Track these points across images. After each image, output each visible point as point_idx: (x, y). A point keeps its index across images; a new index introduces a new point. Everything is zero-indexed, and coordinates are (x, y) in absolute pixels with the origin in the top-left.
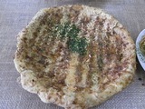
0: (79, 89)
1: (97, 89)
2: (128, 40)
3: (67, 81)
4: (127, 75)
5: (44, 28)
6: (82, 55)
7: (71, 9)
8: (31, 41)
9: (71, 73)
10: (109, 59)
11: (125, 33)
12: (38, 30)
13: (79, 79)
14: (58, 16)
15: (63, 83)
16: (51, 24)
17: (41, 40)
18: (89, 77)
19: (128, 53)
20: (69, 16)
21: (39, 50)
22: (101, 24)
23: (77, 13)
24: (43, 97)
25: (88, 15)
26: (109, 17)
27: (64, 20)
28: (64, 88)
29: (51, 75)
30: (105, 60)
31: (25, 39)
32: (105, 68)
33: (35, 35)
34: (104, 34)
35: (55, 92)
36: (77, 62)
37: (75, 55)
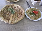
0: (12, 20)
1: (16, 20)
3: (10, 19)
5: (6, 9)
7: (12, 5)
8: (3, 12)
11: (23, 9)
12: (4, 10)
14: (9, 7)
15: (9, 19)
16: (7, 8)
17: (5, 12)
18: (15, 18)
20: (11, 7)
22: (18, 8)
23: (13, 6)
26: (20, 6)
29: (7, 18)
31: (1, 11)
32: (18, 16)
33: (4, 11)
35: (7, 21)
36: (12, 16)
37: (12, 14)
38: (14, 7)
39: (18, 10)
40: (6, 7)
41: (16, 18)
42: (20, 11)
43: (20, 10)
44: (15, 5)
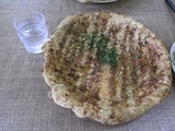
0: (114, 103)
1: (133, 103)
2: (162, 51)
3: (100, 95)
4: (163, 88)
5: (70, 38)
6: (114, 67)
7: (98, 17)
8: (58, 52)
9: (104, 87)
10: (143, 71)
11: (159, 43)
12: (64, 40)
13: (113, 93)
14: (84, 25)
15: (97, 97)
17: (68, 51)
18: (124, 90)
19: (162, 64)
20: (96, 24)
21: (66, 62)
22: (132, 33)
23: (105, 21)
24: (79, 112)
25: (117, 23)
26: (140, 26)
27: (91, 29)
28: (99, 103)
29: (83, 89)
30: (139, 72)
33: (61, 45)
34: (136, 45)
35: (91, 106)
36: (109, 75)
37: (107, 68)
38: (111, 30)
39: (131, 47)
40: (70, 29)
41: (130, 90)
42: (145, 50)
43: (140, 44)
44: (116, 19)
